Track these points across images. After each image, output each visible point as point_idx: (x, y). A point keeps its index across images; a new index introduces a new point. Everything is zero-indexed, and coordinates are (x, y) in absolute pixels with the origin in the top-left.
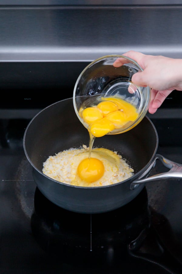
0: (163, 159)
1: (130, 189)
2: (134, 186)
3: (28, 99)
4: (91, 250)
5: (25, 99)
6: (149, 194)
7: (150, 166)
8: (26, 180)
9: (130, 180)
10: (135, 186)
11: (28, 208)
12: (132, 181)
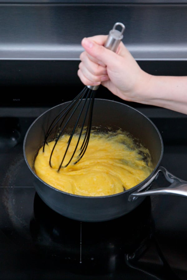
0: (165, 172)
1: (129, 200)
2: (132, 198)
3: (17, 100)
4: (81, 262)
5: (14, 100)
7: (151, 178)
8: (14, 187)
9: (129, 191)
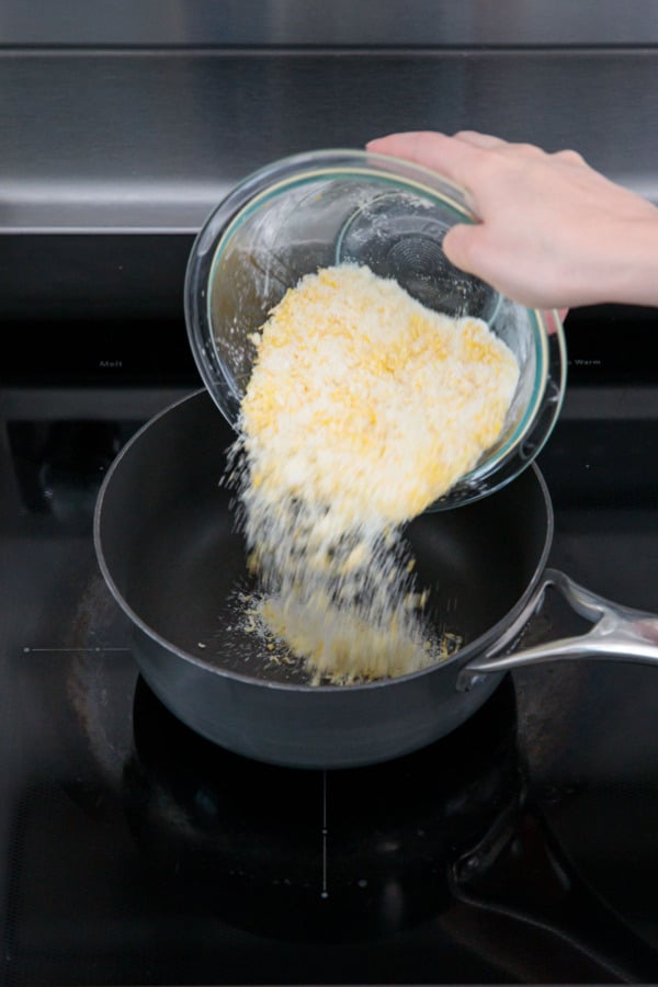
0: (568, 587)
1: (458, 687)
2: (470, 678)
3: (112, 364)
4: (325, 895)
5: (102, 363)
6: (521, 698)
7: (522, 611)
8: (105, 649)
9: (459, 659)
10: (475, 679)
11: (112, 747)
12: (465, 664)
